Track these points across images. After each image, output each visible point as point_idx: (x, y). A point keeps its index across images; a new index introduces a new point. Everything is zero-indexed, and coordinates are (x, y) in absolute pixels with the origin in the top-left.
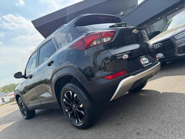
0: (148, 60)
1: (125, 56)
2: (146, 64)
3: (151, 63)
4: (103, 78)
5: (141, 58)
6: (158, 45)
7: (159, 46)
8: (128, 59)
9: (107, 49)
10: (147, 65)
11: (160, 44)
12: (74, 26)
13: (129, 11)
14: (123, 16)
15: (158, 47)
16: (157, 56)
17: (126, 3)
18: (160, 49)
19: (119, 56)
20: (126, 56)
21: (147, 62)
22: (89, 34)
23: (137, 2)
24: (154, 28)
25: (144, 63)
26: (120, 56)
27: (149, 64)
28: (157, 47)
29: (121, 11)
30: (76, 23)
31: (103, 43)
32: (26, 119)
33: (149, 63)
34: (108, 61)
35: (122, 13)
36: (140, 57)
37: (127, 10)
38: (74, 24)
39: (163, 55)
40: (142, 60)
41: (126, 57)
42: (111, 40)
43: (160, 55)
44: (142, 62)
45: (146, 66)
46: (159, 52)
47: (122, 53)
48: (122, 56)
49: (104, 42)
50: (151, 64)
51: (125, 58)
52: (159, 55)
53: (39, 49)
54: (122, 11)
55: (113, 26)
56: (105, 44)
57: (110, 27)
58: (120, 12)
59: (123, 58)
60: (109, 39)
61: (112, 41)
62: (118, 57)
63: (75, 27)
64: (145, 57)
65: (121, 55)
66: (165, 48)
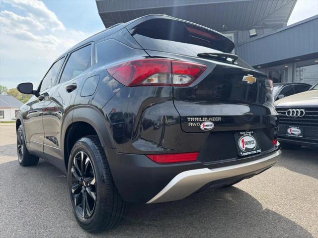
0: (255, 142)
1: (206, 123)
2: (247, 150)
3: (259, 151)
4: (145, 155)
5: (243, 135)
6: (297, 111)
7: (299, 115)
8: (211, 132)
9: (173, 99)
10: (250, 153)
11: (302, 112)
12: (132, 31)
13: (267, 32)
14: (254, 38)
15: (297, 115)
16: (289, 131)
17: (267, 16)
18: (299, 121)
19: (193, 122)
20: (208, 125)
21: (251, 146)
22: (150, 57)
23: (287, 21)
24: (301, 74)
25: (245, 146)
26: (197, 122)
27: (255, 152)
28: (294, 115)
29: (253, 28)
30: (137, 26)
31: (171, 85)
32: (21, 164)
33: (256, 150)
34: (170, 121)
35: (253, 32)
36: (241, 133)
37: (265, 30)
38: (133, 28)
39: (300, 132)
40: (243, 141)
41: (207, 127)
42: (190, 83)
43: (295, 131)
44: (241, 144)
45: (246, 154)
46: (295, 125)
47: (202, 117)
48: (201, 123)
49: (174, 83)
50: (259, 153)
51: (205, 129)
52: (293, 129)
53: (69, 54)
54: (255, 28)
55: (206, 56)
56: (173, 88)
57: (200, 55)
58: (251, 29)
59: (202, 126)
60: (186, 80)
61: (191, 86)
62: (190, 122)
63: (132, 35)
64: (252, 134)
65: (198, 119)
66: (308, 121)
